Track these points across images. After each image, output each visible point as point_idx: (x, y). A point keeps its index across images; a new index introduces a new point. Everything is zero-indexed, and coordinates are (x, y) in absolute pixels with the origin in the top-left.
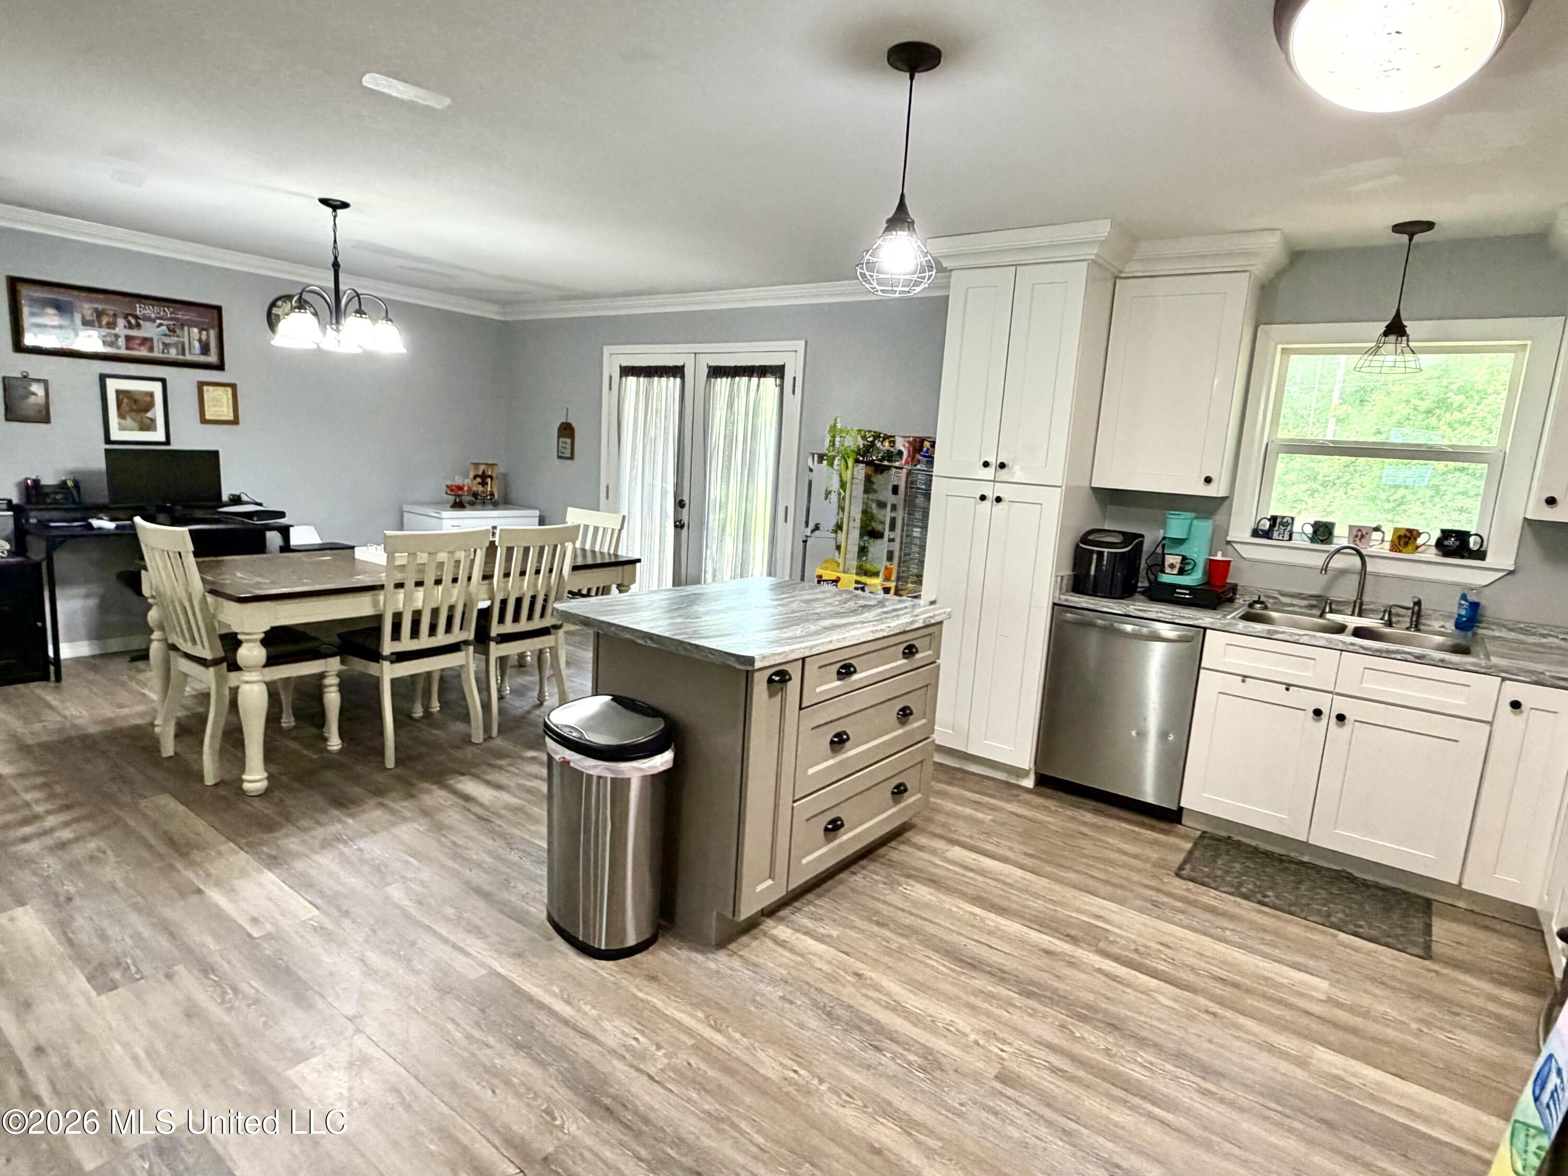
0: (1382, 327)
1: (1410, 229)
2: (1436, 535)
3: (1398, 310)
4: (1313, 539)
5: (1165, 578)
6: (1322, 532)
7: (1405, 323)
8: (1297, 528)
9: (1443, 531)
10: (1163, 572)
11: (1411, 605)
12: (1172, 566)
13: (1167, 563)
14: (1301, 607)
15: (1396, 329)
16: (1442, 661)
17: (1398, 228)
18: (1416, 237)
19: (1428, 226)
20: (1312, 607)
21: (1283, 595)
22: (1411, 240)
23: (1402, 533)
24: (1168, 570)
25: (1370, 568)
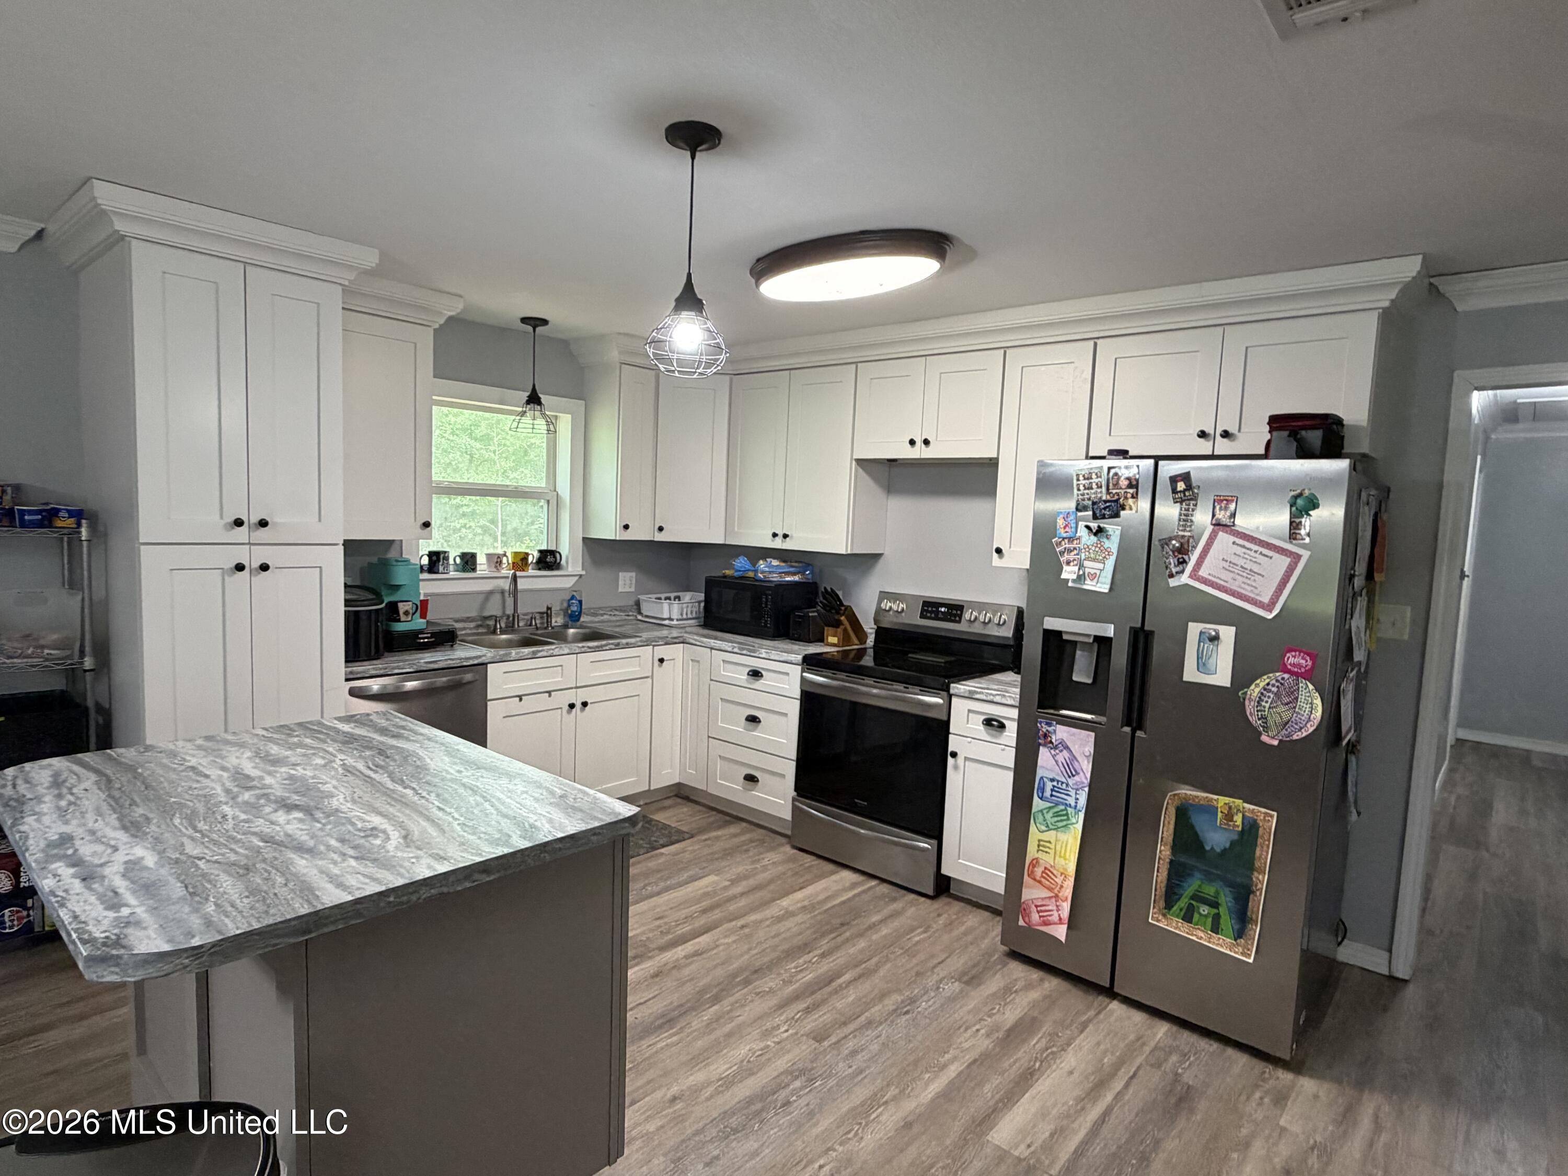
0: (525, 395)
1: (536, 322)
2: (536, 554)
3: (534, 386)
4: (464, 570)
5: (400, 627)
6: (468, 561)
7: (540, 395)
8: (451, 561)
9: (541, 551)
10: (399, 621)
11: (545, 610)
12: (406, 613)
13: (401, 612)
14: (471, 629)
15: (534, 399)
16: (627, 644)
17: (524, 320)
18: (538, 329)
19: (544, 322)
20: (478, 627)
21: (457, 621)
22: (534, 331)
23: (522, 556)
24: (403, 618)
25: (520, 587)
